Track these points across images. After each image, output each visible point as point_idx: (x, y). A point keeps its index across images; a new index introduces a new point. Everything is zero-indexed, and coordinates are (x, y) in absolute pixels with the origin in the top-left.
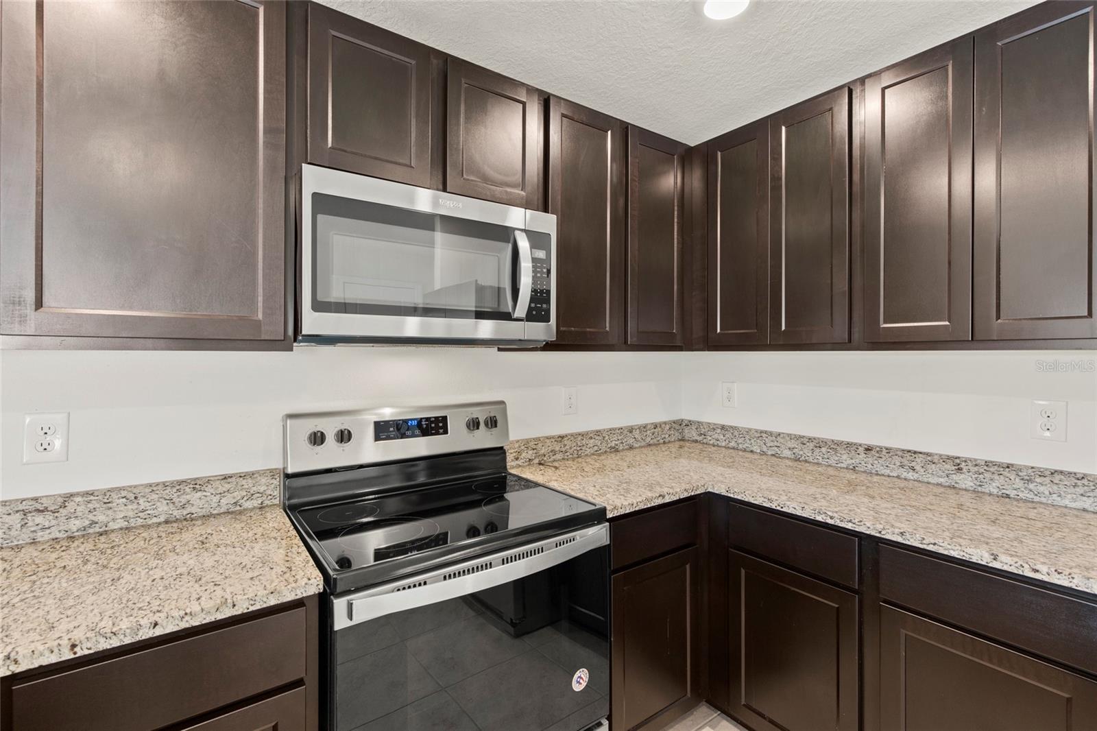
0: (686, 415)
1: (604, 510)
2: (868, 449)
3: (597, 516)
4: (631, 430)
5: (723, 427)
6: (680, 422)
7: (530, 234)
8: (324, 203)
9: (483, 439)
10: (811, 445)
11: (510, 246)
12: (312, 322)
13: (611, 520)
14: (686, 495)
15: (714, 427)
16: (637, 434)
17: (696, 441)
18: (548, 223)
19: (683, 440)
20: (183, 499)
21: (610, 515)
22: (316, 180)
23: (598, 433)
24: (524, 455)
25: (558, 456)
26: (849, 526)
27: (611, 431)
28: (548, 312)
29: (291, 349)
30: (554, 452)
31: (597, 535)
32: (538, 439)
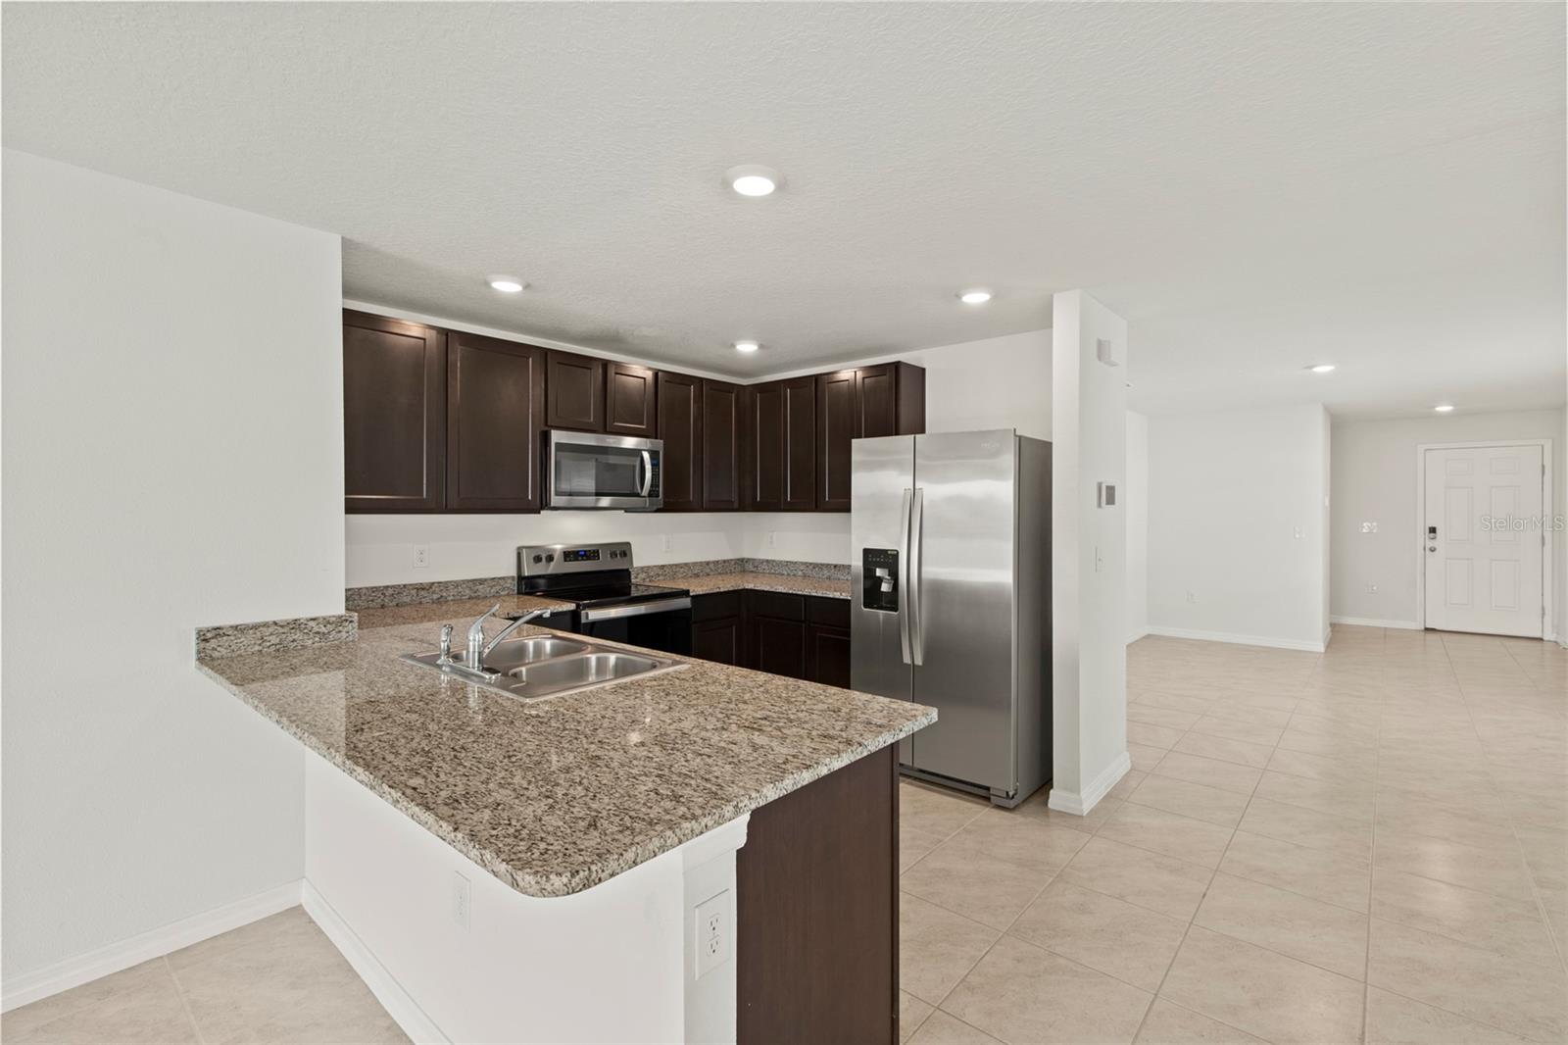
0: (746, 555)
1: (688, 591)
2: (835, 566)
3: (685, 593)
4: (708, 563)
5: (767, 561)
6: (742, 560)
7: (649, 451)
8: (560, 447)
9: (617, 564)
10: (811, 567)
11: (639, 459)
12: (555, 500)
13: (693, 597)
14: (731, 589)
15: (762, 562)
16: (711, 566)
17: (752, 572)
18: (659, 444)
19: (744, 571)
20: (476, 588)
21: (691, 594)
22: (557, 437)
23: (686, 564)
24: (640, 575)
25: (661, 578)
26: (800, 593)
27: (695, 564)
28: (658, 491)
29: (539, 513)
30: (658, 575)
31: (685, 602)
32: (649, 567)
